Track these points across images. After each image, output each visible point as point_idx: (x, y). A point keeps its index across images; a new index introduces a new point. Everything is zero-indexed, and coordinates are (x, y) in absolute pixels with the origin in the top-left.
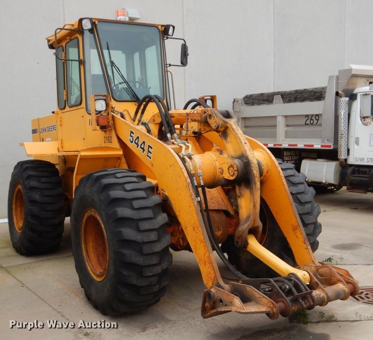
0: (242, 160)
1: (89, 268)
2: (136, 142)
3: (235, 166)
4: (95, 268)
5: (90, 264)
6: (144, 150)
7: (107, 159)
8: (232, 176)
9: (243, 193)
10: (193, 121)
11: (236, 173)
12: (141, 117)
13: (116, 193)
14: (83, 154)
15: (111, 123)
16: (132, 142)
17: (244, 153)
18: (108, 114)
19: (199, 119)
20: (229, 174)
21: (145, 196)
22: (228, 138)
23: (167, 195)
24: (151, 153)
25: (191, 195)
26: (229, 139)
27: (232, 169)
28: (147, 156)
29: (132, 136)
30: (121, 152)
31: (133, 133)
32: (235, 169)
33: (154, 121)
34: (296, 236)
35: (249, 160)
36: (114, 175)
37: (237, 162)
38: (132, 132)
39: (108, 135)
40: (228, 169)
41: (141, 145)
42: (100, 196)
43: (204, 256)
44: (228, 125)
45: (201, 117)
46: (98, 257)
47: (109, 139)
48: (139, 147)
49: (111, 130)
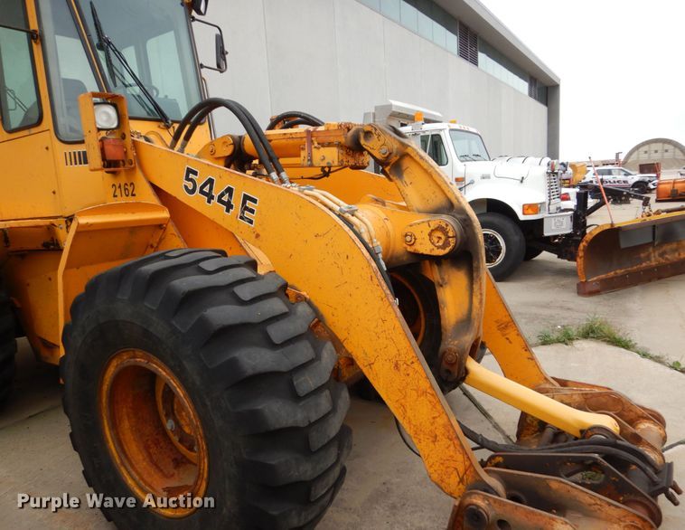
0: (454, 216)
1: (130, 482)
2: (206, 189)
3: (449, 228)
4: (149, 480)
5: (133, 473)
6: (229, 206)
7: (134, 229)
8: (443, 247)
9: (446, 277)
10: (323, 146)
11: (452, 241)
12: (184, 146)
13: (223, 314)
14: (83, 220)
15: (132, 154)
16: (192, 192)
17: (455, 201)
18: (123, 137)
19: (343, 140)
20: (433, 243)
21: (284, 309)
22: (404, 176)
23: (308, 297)
24: (252, 211)
25: (386, 295)
26: (406, 177)
27: (439, 234)
28: (241, 218)
29: (191, 180)
30: (165, 214)
31: (195, 173)
32: (451, 234)
33: (213, 153)
34: (507, 339)
35: (467, 215)
36: (195, 267)
37: (445, 219)
38: (189, 171)
39: (122, 179)
40: (430, 235)
41: (222, 195)
42: (174, 322)
43: (432, 424)
44: (409, 150)
45: (346, 138)
46: (147, 448)
47: (129, 189)
48: (215, 201)
49: (134, 169)
